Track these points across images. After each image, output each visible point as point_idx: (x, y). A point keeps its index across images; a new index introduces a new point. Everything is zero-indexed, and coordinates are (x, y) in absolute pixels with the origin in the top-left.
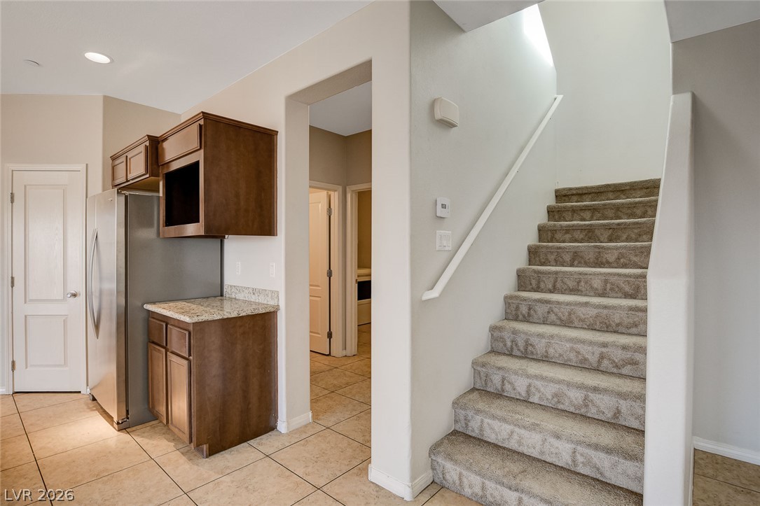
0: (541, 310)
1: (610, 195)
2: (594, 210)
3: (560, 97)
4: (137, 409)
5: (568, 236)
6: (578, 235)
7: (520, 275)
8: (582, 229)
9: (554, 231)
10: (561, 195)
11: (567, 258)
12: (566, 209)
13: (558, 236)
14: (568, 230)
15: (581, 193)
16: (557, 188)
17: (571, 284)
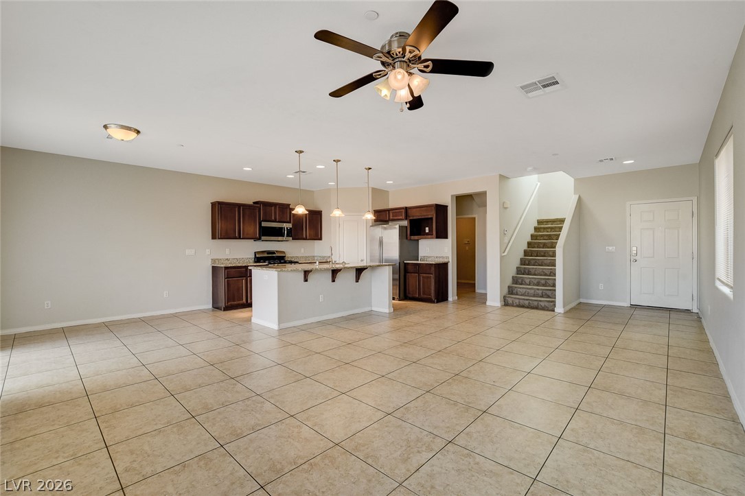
0: (533, 262)
1: (559, 223)
2: (551, 228)
3: (539, 184)
4: (402, 296)
5: (542, 238)
6: (545, 238)
7: (525, 251)
8: (547, 235)
9: (537, 236)
10: (539, 222)
11: (541, 246)
12: (541, 228)
13: (538, 238)
14: (542, 236)
15: (547, 222)
16: (538, 219)
17: (543, 254)
